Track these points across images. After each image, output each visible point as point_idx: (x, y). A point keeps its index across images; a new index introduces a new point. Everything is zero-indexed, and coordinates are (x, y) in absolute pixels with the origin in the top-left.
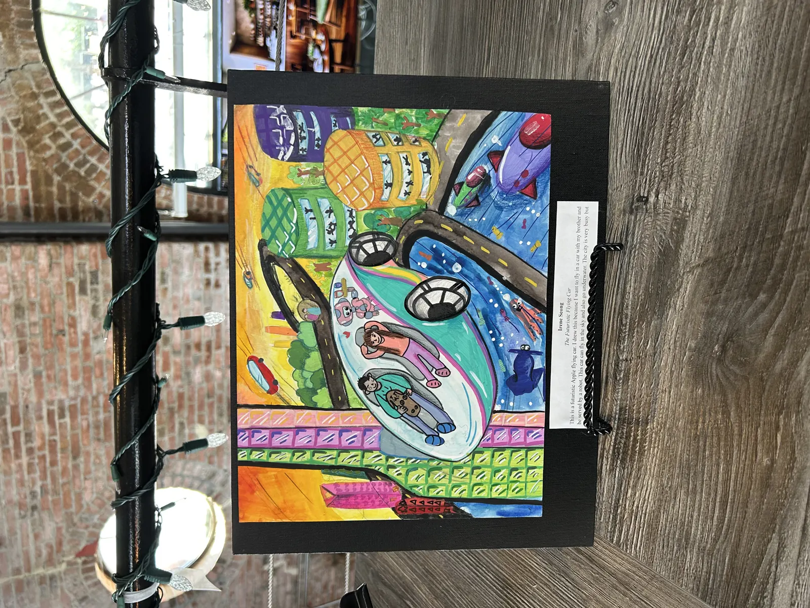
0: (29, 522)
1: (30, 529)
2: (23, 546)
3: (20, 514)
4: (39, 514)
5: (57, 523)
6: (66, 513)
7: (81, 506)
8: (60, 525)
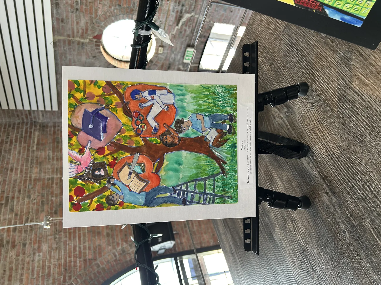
0: (74, 15)
1: (75, 18)
2: (71, 25)
3: (71, 10)
4: (79, 13)
5: (86, 20)
6: (90, 17)
7: (97, 16)
8: (87, 21)
